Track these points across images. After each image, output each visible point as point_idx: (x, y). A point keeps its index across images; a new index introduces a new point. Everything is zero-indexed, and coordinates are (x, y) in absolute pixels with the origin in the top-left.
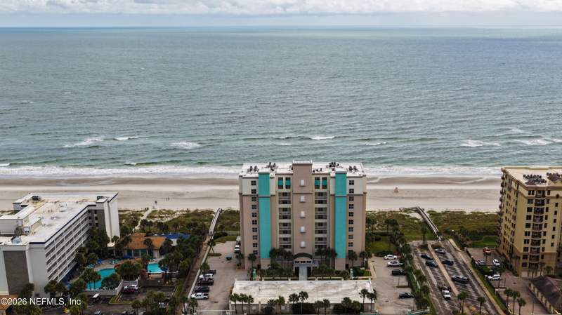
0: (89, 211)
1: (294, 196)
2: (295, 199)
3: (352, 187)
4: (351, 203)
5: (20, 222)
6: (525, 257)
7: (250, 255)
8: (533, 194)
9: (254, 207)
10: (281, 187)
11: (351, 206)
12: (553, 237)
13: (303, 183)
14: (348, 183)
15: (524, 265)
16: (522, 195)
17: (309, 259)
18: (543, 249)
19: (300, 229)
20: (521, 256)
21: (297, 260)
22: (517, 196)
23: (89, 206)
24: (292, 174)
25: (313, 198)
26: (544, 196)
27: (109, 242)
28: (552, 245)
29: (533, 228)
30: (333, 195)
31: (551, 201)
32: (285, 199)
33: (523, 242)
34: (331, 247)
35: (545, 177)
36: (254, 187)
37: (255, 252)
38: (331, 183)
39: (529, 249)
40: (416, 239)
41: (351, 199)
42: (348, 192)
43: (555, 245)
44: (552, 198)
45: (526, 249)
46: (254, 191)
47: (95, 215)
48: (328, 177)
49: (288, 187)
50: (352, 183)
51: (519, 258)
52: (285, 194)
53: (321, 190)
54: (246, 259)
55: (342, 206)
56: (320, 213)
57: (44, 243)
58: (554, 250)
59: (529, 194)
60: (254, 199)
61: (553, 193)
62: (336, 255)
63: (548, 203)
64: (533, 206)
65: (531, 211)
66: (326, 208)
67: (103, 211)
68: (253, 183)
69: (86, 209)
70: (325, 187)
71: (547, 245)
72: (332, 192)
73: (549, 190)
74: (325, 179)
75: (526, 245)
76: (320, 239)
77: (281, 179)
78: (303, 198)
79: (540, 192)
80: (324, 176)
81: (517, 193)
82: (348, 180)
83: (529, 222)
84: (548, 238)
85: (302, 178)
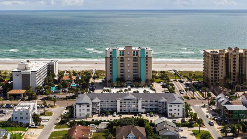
0: (48, 65)
1: (126, 58)
2: (126, 59)
3: (147, 54)
4: (147, 60)
5: (26, 66)
6: (212, 81)
7: (109, 80)
8: (213, 56)
9: (111, 62)
10: (120, 55)
11: (147, 62)
12: (222, 73)
13: (129, 53)
14: (145, 53)
15: (212, 84)
16: (210, 57)
17: (131, 82)
18: (219, 77)
19: (128, 71)
20: (211, 81)
21: (127, 82)
22: (208, 58)
23: (49, 63)
24: (125, 50)
25: (132, 59)
26: (217, 57)
27: (55, 77)
28: (222, 76)
29: (214, 70)
30: (140, 57)
31: (220, 59)
32: (122, 59)
33: (211, 75)
34: (139, 77)
35: (218, 51)
36: (111, 55)
37: (111, 79)
38: (139, 53)
39: (213, 78)
40: (172, 78)
41: (147, 59)
42: (145, 56)
43: (223, 76)
44: (220, 58)
45: (212, 78)
46: (111, 56)
47: (51, 67)
48: (138, 51)
49: (123, 55)
50: (147, 53)
51: (210, 81)
52: (122, 58)
53: (135, 56)
54: (107, 82)
55: (143, 61)
56: (135, 65)
57: (36, 71)
58: (223, 78)
59: (212, 56)
60: (111, 59)
61: (221, 56)
62: (141, 80)
63: (219, 60)
64: (213, 61)
65: (213, 63)
66: (137, 63)
67: (54, 65)
68: (111, 53)
69: (48, 64)
70: (137, 55)
71: (220, 76)
72: (139, 56)
73: (219, 55)
74: (137, 52)
75: (212, 76)
76: (135, 75)
77: (121, 52)
78: (129, 59)
79: (216, 56)
80: (137, 51)
81: (208, 57)
82: (145, 52)
83: (212, 67)
84: (220, 73)
85: (128, 51)
